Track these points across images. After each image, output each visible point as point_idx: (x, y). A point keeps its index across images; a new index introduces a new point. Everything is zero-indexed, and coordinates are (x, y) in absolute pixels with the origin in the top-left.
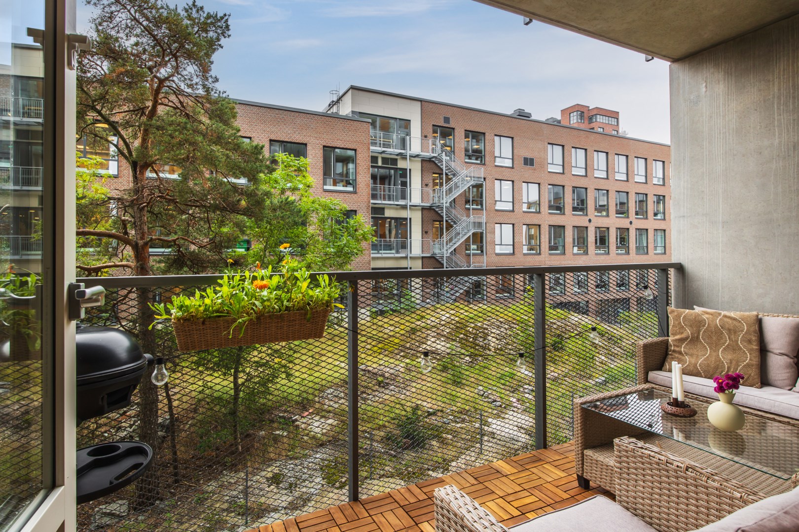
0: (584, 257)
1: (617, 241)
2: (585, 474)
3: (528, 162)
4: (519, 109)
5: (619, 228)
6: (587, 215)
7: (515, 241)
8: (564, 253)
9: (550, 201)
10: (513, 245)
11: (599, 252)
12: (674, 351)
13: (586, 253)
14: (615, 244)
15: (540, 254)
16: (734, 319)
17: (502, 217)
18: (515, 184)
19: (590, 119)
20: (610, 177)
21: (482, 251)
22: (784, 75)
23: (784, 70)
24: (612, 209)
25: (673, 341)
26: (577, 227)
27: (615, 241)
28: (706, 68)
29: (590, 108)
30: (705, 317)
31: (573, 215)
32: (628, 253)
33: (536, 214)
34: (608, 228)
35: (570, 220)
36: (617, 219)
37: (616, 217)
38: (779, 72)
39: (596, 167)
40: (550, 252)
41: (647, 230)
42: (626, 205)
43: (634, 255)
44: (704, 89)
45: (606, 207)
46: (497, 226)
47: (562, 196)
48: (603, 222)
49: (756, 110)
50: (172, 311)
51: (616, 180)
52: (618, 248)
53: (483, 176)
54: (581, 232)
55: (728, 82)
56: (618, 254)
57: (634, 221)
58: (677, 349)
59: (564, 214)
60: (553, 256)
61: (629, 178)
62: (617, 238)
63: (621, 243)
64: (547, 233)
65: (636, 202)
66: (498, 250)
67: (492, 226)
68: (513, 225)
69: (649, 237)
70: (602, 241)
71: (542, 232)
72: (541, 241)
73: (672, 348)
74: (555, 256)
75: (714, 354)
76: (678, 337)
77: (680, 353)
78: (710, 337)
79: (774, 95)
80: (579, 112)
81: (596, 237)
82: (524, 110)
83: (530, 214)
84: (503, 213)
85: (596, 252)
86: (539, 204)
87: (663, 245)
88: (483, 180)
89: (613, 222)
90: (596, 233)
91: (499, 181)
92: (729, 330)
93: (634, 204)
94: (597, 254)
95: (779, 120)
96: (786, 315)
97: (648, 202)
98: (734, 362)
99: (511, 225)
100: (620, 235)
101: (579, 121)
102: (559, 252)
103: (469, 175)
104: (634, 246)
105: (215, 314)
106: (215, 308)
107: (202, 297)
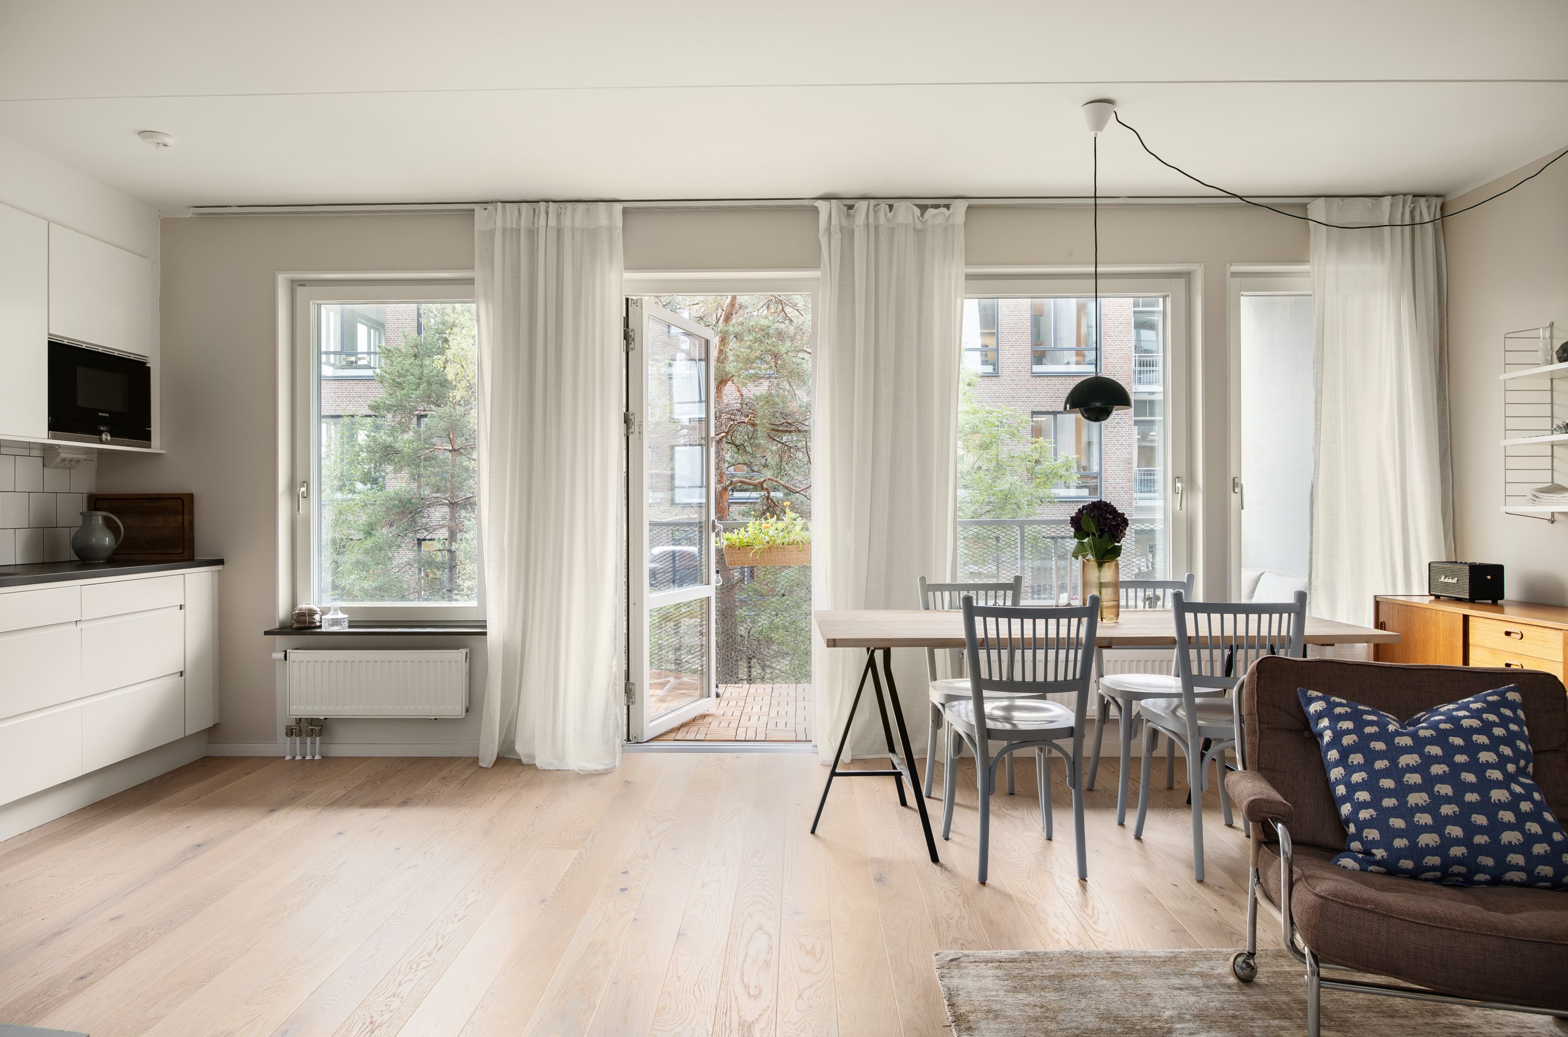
105: (745, 544)
106: (745, 541)
107: (738, 534)
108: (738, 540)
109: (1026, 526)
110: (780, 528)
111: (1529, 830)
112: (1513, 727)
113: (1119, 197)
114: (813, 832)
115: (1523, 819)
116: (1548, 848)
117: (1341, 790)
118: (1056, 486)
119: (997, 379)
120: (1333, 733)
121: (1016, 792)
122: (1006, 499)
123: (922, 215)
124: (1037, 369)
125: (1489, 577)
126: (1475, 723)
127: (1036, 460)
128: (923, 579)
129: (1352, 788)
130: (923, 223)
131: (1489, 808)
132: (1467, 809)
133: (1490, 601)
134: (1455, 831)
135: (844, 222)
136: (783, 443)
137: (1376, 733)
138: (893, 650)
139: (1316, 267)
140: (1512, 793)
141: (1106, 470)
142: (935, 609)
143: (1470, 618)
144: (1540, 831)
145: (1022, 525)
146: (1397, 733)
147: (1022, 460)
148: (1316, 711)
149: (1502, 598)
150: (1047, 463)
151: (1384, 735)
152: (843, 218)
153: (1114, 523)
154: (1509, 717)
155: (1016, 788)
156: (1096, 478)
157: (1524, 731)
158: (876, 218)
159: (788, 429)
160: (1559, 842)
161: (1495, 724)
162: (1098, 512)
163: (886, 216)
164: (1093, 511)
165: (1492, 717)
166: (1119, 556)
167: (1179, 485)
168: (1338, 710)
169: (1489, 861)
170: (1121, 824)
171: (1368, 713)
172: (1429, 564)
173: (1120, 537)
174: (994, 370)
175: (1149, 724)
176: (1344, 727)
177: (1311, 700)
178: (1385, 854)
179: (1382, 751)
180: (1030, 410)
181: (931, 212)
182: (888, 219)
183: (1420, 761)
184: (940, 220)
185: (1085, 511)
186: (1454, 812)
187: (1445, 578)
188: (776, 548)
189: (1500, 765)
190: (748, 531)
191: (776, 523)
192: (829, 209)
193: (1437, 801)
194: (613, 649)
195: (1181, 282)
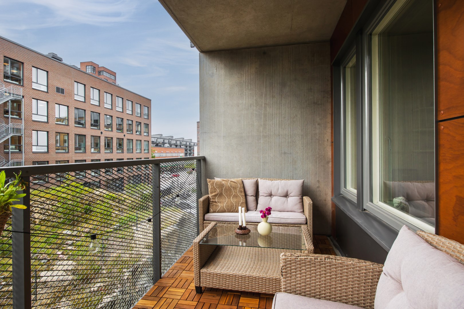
0: (98, 155)
1: (117, 145)
2: (201, 284)
3: (60, 91)
4: (53, 53)
5: (118, 138)
6: (100, 129)
7: (49, 143)
8: (85, 152)
9: (76, 119)
10: (48, 146)
11: (107, 151)
12: (213, 202)
13: (99, 152)
14: (116, 147)
15: (68, 152)
16: (234, 182)
17: (38, 126)
18: (49, 104)
19: (99, 72)
20: (113, 109)
21: (20, 150)
22: (247, 73)
23: (247, 71)
24: (115, 127)
25: (212, 196)
26: (93, 136)
27: (116, 145)
28: (217, 60)
29: (99, 66)
30: (223, 182)
31: (92, 129)
32: (123, 152)
33: (66, 126)
34: (112, 138)
35: (89, 131)
36: (117, 133)
37: (117, 132)
38: (246, 71)
39: (105, 102)
40: (75, 151)
41: (132, 140)
42: (122, 126)
43: (126, 153)
44: (215, 71)
45: (111, 126)
46: (34, 133)
47: (84, 116)
48: (109, 134)
49: (237, 86)
51: (117, 111)
52: (117, 149)
53: (22, 95)
54: (96, 139)
55: (226, 70)
56: (117, 153)
57: (126, 135)
58: (214, 200)
59: (85, 127)
60: (77, 154)
61: (124, 111)
62: (117, 144)
63: (119, 147)
64: (74, 139)
65: (127, 124)
66: (34, 149)
67: (30, 132)
68: (48, 132)
69: (134, 144)
70: (108, 145)
71: (70, 138)
72: (69, 144)
73: (212, 200)
74: (79, 154)
75: (229, 200)
76: (214, 194)
77: (215, 202)
78: (227, 192)
79: (243, 81)
80: (92, 67)
81: (105, 143)
82: (57, 55)
83: (61, 126)
84: (39, 123)
85: (105, 151)
86: (68, 120)
87: (140, 148)
88: (21, 97)
89: (115, 135)
90: (105, 140)
91: (35, 101)
92: (234, 188)
93: (126, 125)
94: (105, 153)
95: (245, 93)
96: (249, 179)
97: (133, 125)
98: (237, 202)
99: (46, 133)
100: (119, 142)
101: (92, 72)
102: (82, 151)
103: (7, 91)
104: (126, 149)
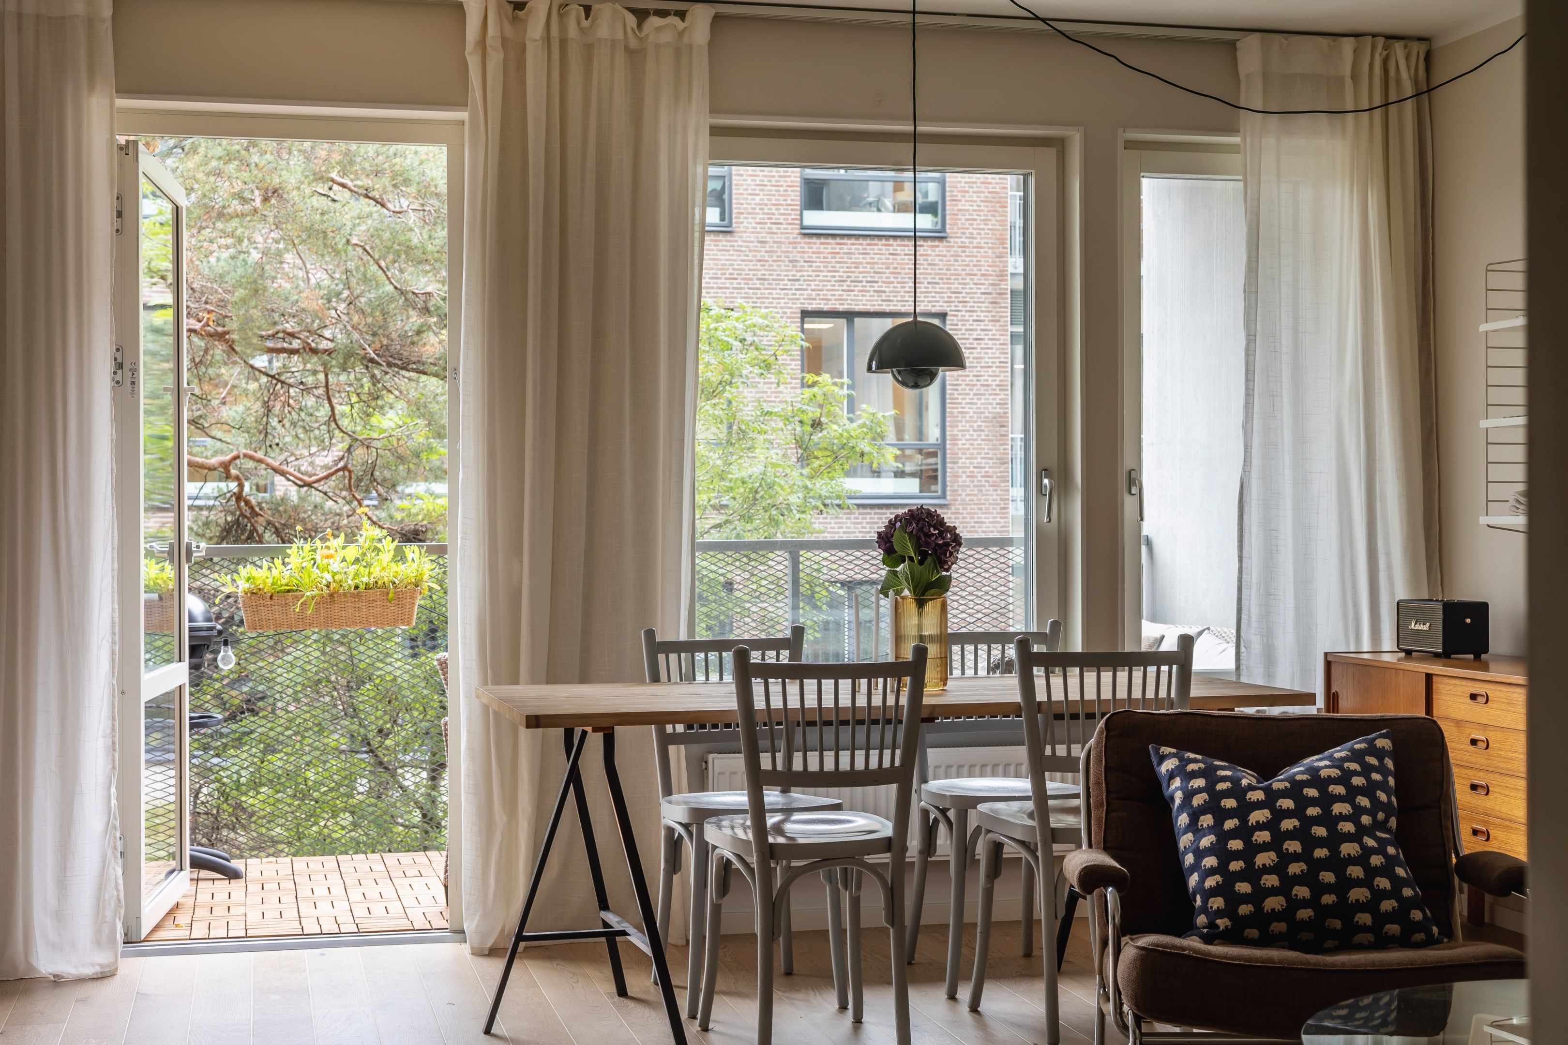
50: (239, 583)
105: (284, 588)
106: (284, 582)
107: (270, 568)
108: (270, 581)
109: (801, 553)
110: (351, 558)
111: (1378, 886)
112: (1376, 776)
113: (955, 15)
114: (488, 1031)
115: (1371, 873)
116: (1396, 905)
117: (1189, 859)
118: (850, 473)
119: (729, 238)
120: (1184, 794)
121: (795, 972)
122: (755, 499)
123: (639, 25)
124: (814, 218)
125: (1468, 621)
126: (1335, 773)
127: (814, 421)
128: (650, 634)
129: (1200, 854)
130: (641, 39)
131: (1337, 863)
132: (1316, 866)
133: (1471, 656)
134: (1302, 892)
135: (509, 32)
136: (273, 377)
137: (1228, 789)
138: (620, 731)
139: (1248, 139)
140: (1363, 847)
141: (955, 439)
142: (669, 680)
143: (1434, 677)
144: (1389, 887)
145: (794, 549)
146: (1251, 788)
147: (787, 420)
148: (1167, 771)
149: (1486, 651)
150: (835, 427)
151: (1238, 792)
152: (507, 26)
153: (941, 542)
154: (1373, 766)
155: (796, 968)
156: (934, 454)
157: (1388, 782)
158: (563, 28)
159: (286, 345)
160: (1409, 898)
161: (1355, 773)
162: (917, 525)
163: (579, 23)
164: (911, 524)
165: (1354, 766)
166: (947, 590)
167: (1046, 481)
168: (1191, 767)
169: (1337, 924)
170: (952, 997)
171: (1223, 768)
172: (1398, 604)
173: (949, 563)
174: (722, 219)
175: (990, 835)
176: (1196, 786)
177: (1162, 758)
178: (1229, 923)
179: (1233, 809)
180: (797, 307)
181: (654, 21)
182: (582, 30)
183: (1270, 817)
184: (667, 37)
185: (898, 524)
186: (1302, 871)
187: (1416, 624)
188: (345, 594)
189: (1354, 818)
190: (289, 563)
191: (344, 548)
192: (483, 9)
193: (1286, 859)
194: (111, 766)
195: (1050, 154)
